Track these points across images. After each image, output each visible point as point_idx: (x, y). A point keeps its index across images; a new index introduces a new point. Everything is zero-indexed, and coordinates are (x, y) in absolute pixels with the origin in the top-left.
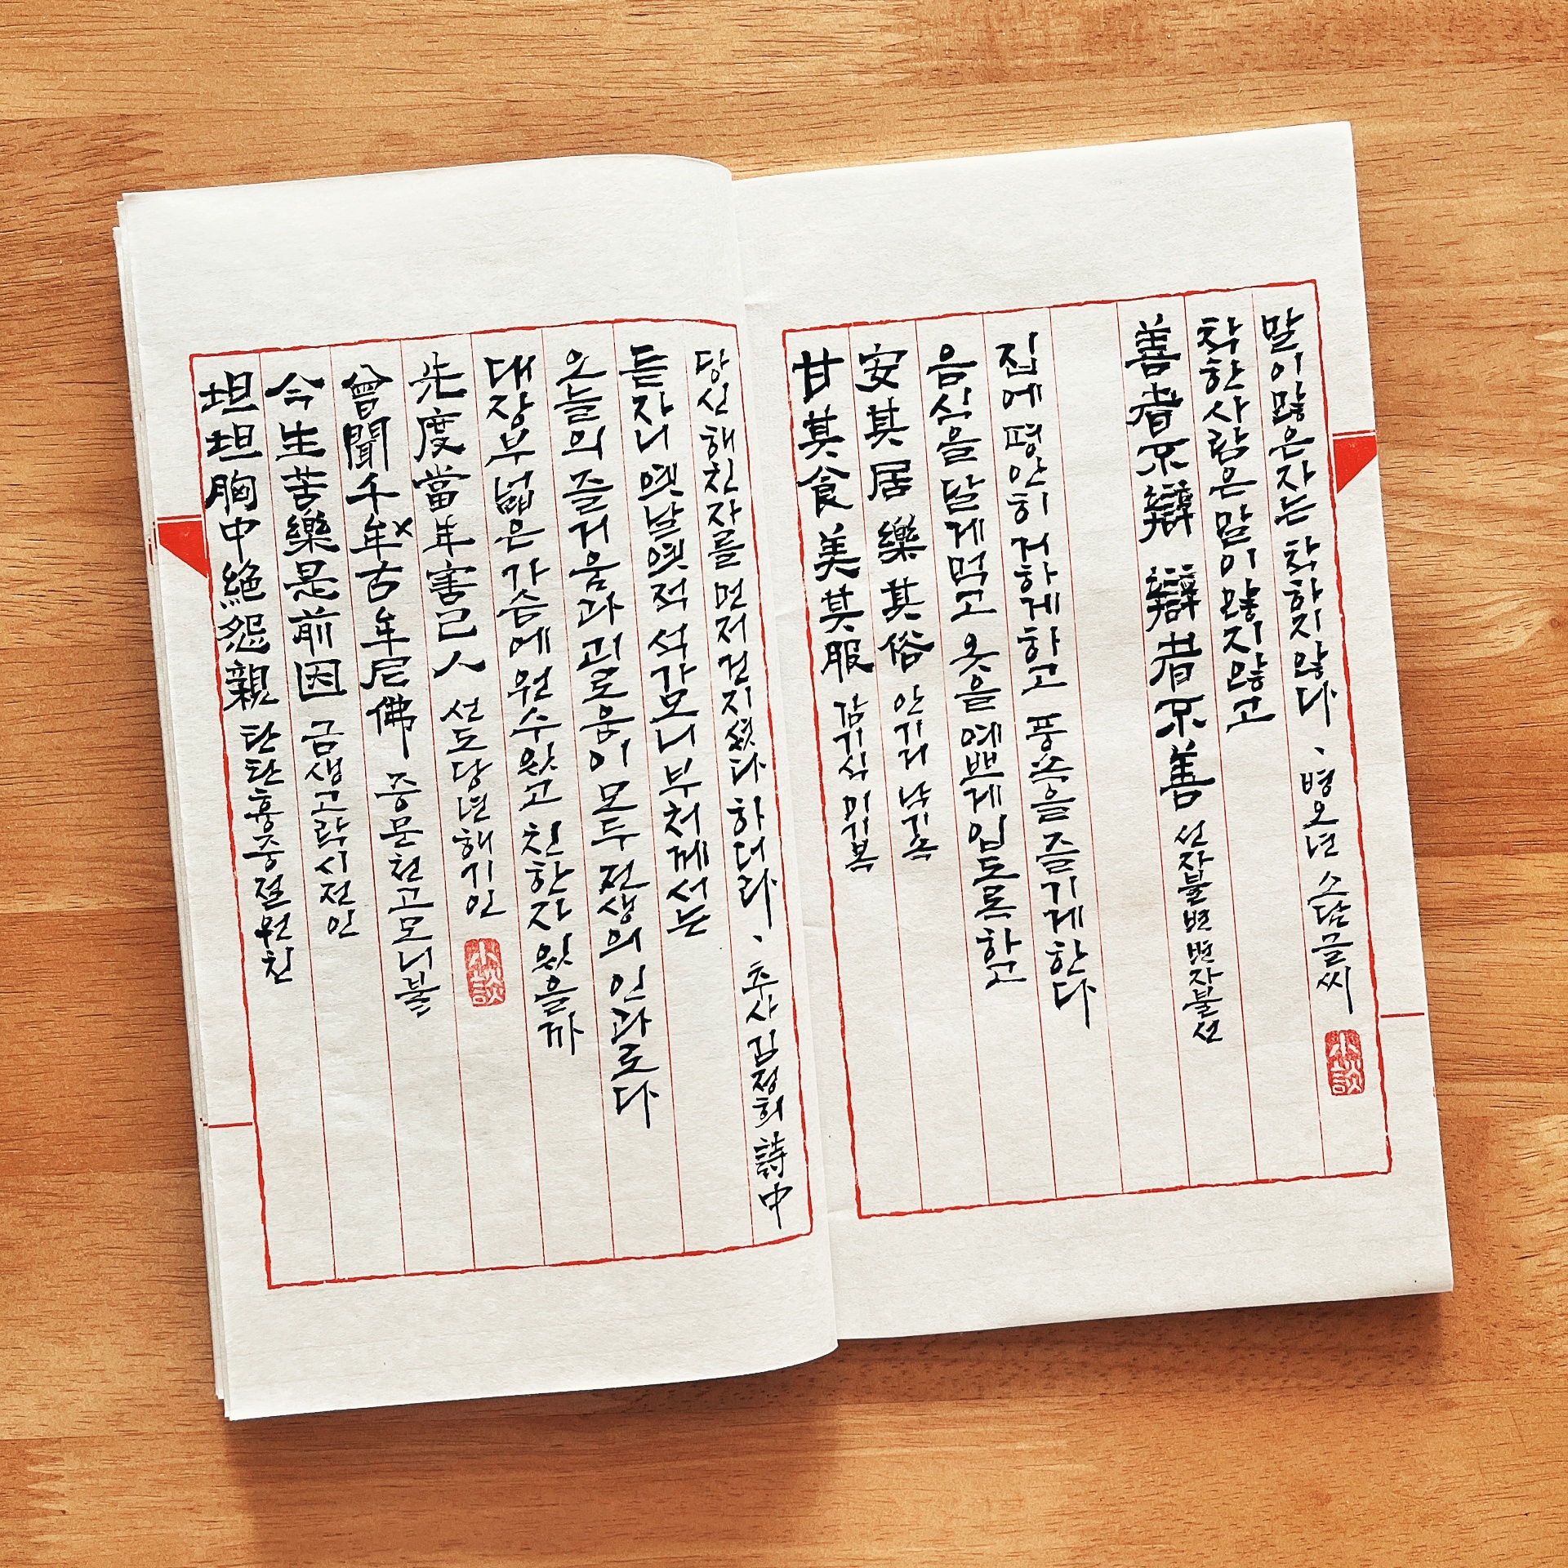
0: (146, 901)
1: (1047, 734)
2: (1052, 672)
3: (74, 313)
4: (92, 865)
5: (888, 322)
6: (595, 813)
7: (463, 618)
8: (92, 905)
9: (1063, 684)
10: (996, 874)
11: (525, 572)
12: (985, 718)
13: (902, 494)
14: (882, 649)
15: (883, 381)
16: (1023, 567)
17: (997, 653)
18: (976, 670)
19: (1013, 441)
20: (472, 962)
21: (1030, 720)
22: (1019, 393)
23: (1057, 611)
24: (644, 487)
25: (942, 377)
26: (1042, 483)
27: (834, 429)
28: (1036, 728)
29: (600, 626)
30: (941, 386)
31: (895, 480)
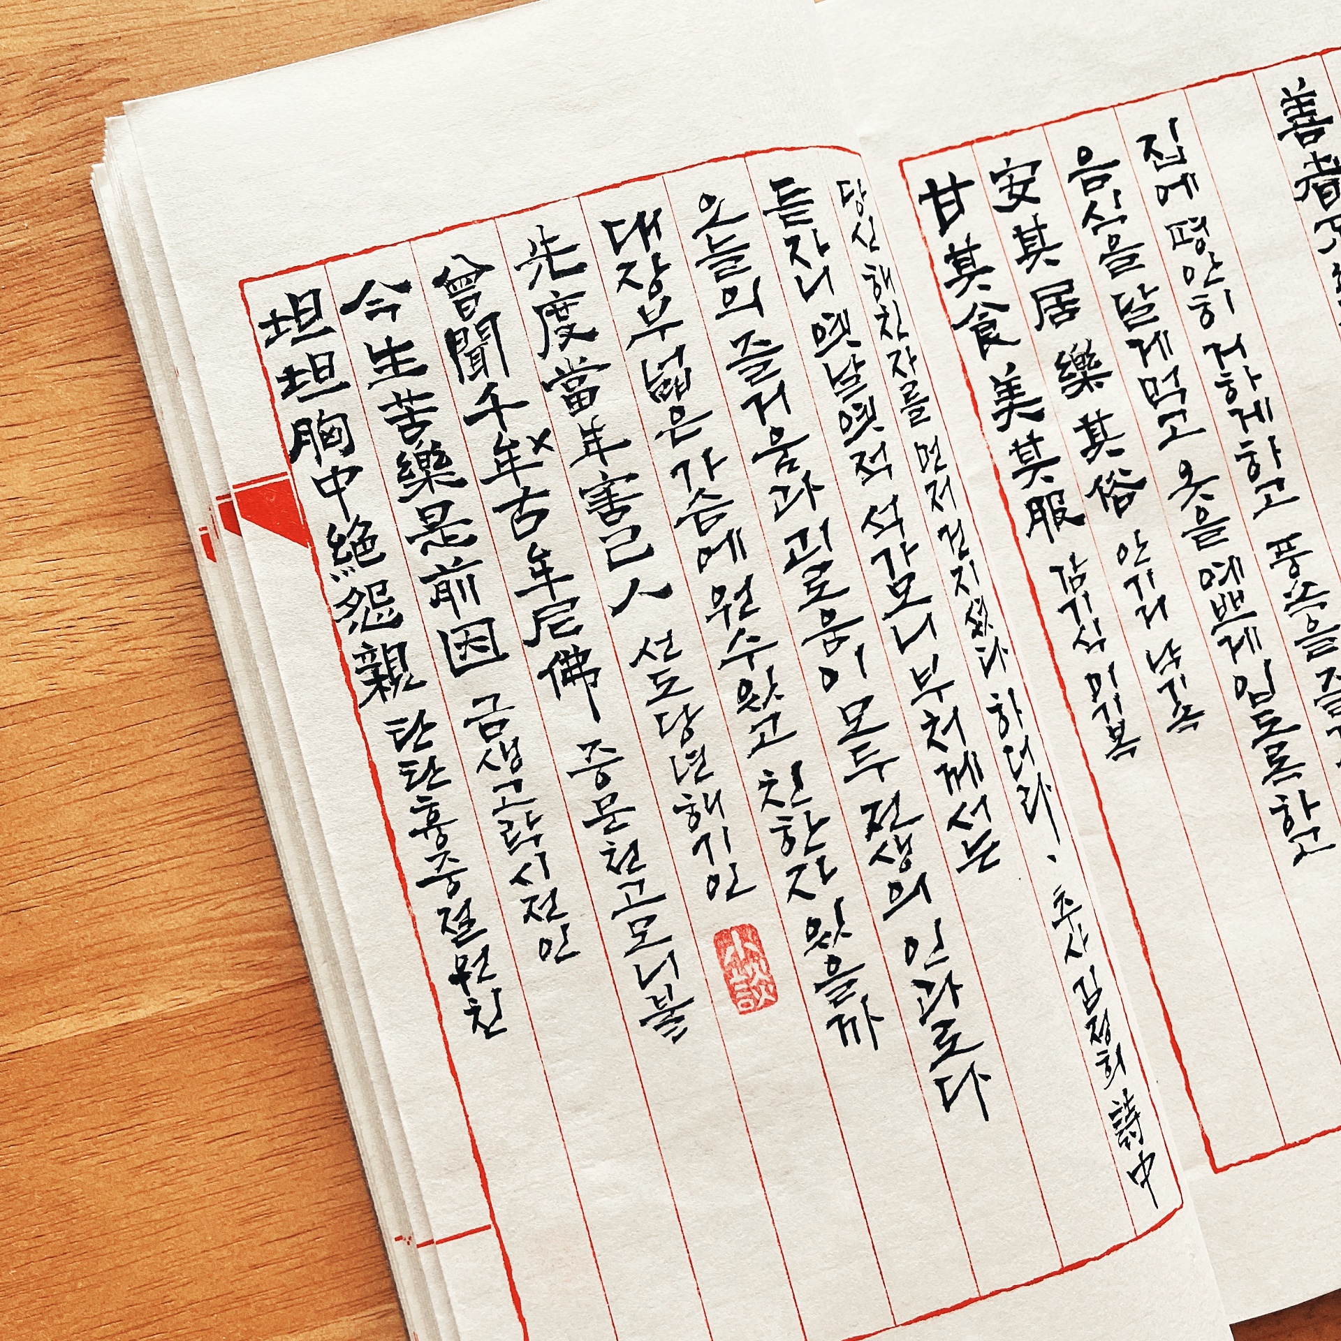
0: (268, 977)
1: (1292, 558)
2: (1281, 488)
3: (53, 282)
4: (191, 946)
5: (1013, 132)
6: (841, 742)
7: (634, 536)
8: (201, 997)
9: (1295, 499)
10: (1275, 729)
11: (698, 468)
12: (1220, 553)
13: (1072, 318)
14: (1089, 496)
15: (1021, 198)
16: (1222, 375)
17: (1216, 477)
18: (1198, 501)
19: (1178, 239)
20: (728, 959)
21: (1270, 545)
22: (1174, 186)
23: (1271, 418)
24: (818, 341)
25: (1085, 183)
26: (1221, 280)
27: (981, 258)
28: (1279, 554)
29: (801, 516)
30: (1087, 193)
31: (1060, 304)
